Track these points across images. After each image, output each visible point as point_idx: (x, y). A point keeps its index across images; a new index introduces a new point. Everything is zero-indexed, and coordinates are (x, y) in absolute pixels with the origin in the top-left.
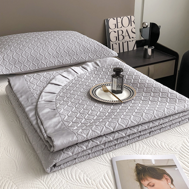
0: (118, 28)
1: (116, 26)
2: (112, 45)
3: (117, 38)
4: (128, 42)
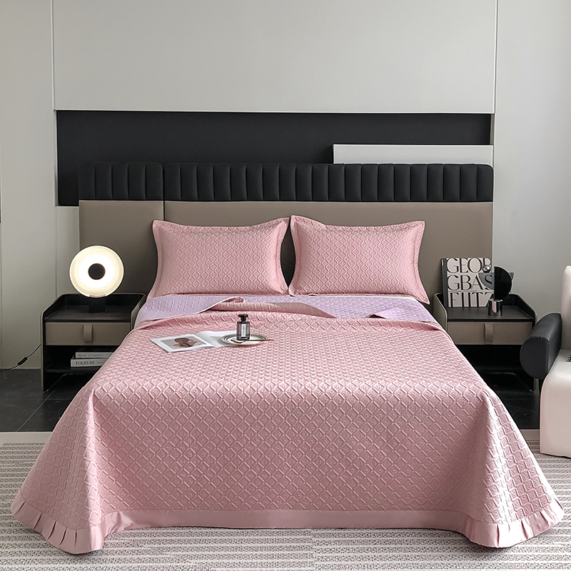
0: (461, 272)
1: (459, 269)
2: (451, 294)
3: (461, 286)
4: (477, 293)
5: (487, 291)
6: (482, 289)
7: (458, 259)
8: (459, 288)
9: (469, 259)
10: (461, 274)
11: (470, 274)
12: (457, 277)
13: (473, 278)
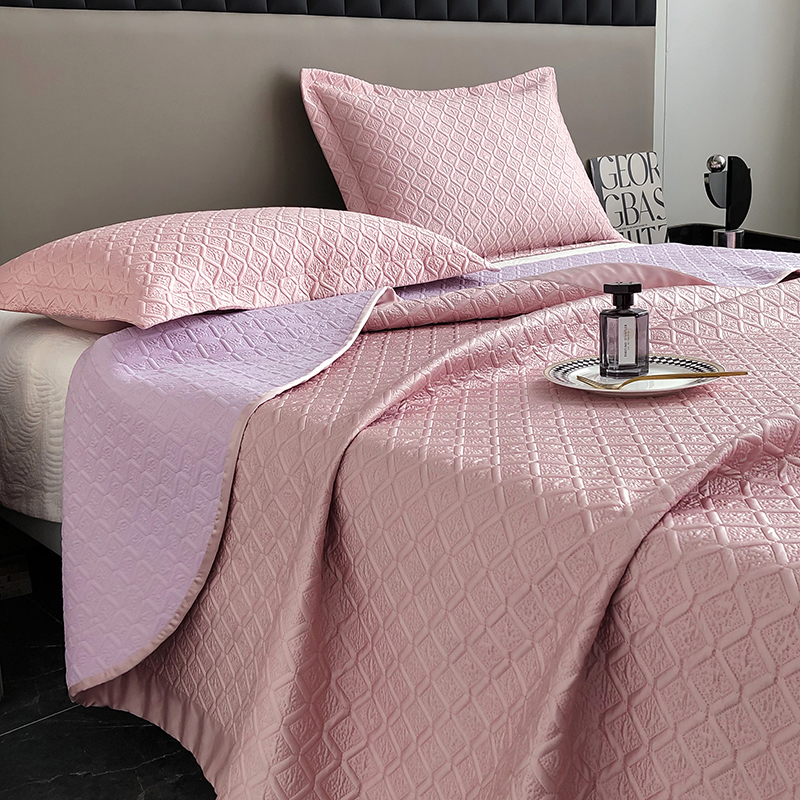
0: (621, 185)
1: (618, 179)
3: (624, 217)
4: (648, 229)
5: (660, 222)
6: (653, 219)
7: (613, 157)
8: (622, 222)
9: (628, 156)
10: (623, 190)
11: (634, 189)
12: (617, 198)
13: (639, 198)
